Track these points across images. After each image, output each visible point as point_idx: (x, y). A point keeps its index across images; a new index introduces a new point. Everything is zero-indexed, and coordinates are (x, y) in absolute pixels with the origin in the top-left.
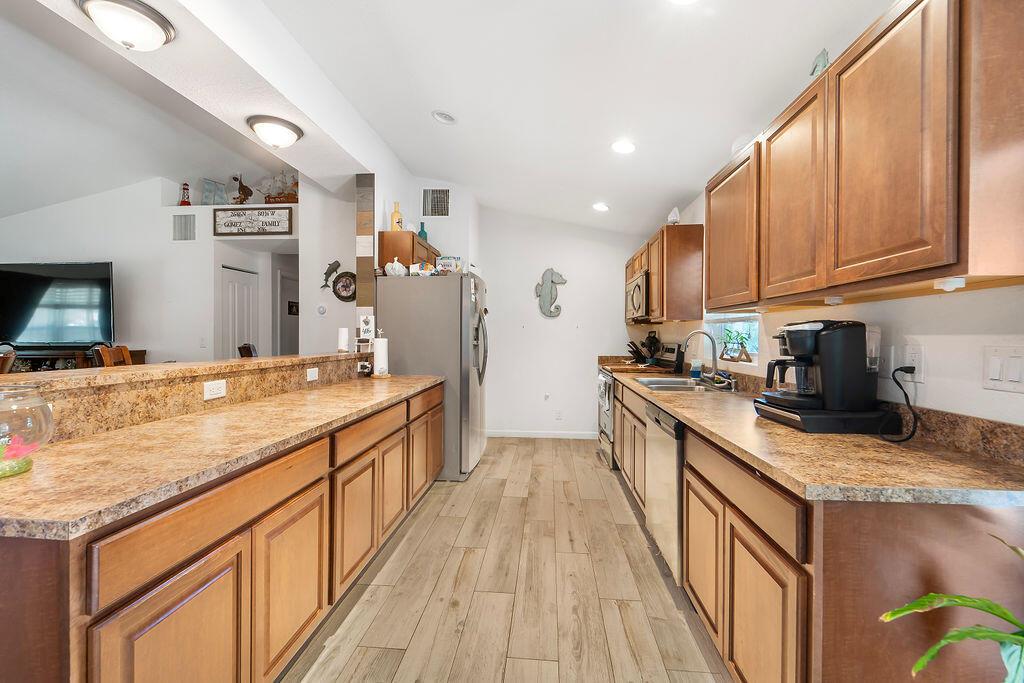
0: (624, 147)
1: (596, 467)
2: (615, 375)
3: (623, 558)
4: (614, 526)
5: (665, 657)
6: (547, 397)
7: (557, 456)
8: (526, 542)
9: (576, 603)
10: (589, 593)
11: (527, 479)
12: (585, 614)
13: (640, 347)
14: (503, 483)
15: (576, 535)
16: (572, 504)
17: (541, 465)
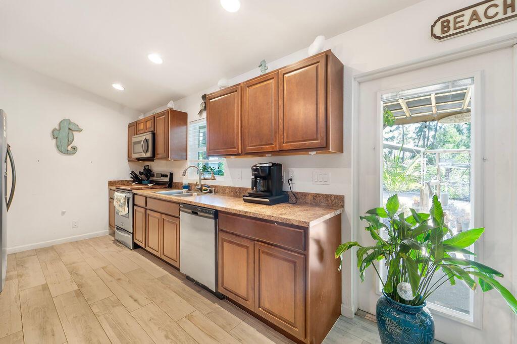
0: (155, 59)
1: (120, 251)
2: (134, 191)
3: (173, 294)
4: (156, 280)
5: (223, 328)
6: (63, 213)
7: (82, 253)
8: (101, 318)
9: (164, 333)
10: (169, 323)
11: (68, 276)
12: (174, 335)
13: (139, 175)
14: (45, 288)
15: (136, 296)
16: (119, 279)
17: (73, 263)
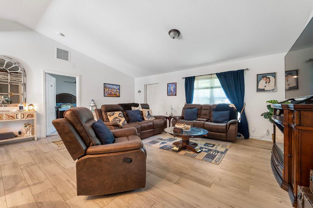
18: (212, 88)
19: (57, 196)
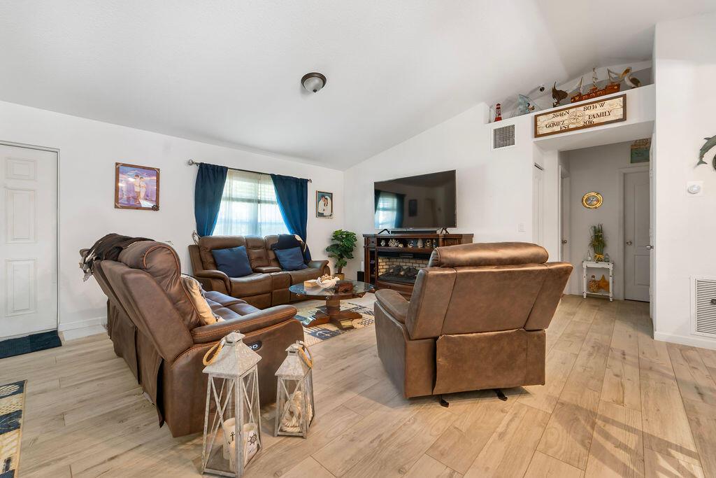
18: (259, 202)
19: (553, 430)
